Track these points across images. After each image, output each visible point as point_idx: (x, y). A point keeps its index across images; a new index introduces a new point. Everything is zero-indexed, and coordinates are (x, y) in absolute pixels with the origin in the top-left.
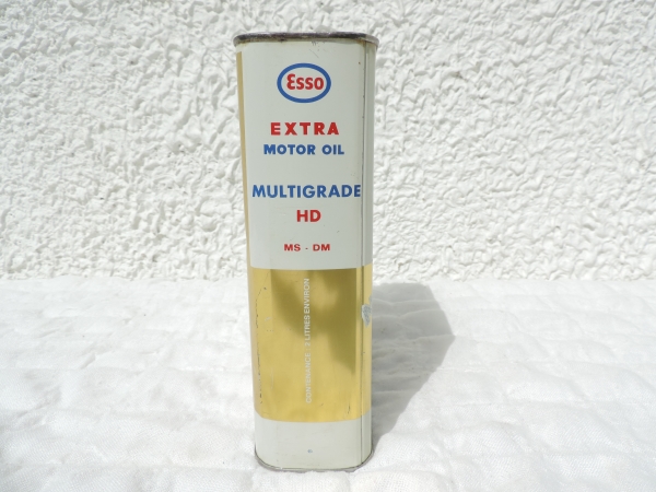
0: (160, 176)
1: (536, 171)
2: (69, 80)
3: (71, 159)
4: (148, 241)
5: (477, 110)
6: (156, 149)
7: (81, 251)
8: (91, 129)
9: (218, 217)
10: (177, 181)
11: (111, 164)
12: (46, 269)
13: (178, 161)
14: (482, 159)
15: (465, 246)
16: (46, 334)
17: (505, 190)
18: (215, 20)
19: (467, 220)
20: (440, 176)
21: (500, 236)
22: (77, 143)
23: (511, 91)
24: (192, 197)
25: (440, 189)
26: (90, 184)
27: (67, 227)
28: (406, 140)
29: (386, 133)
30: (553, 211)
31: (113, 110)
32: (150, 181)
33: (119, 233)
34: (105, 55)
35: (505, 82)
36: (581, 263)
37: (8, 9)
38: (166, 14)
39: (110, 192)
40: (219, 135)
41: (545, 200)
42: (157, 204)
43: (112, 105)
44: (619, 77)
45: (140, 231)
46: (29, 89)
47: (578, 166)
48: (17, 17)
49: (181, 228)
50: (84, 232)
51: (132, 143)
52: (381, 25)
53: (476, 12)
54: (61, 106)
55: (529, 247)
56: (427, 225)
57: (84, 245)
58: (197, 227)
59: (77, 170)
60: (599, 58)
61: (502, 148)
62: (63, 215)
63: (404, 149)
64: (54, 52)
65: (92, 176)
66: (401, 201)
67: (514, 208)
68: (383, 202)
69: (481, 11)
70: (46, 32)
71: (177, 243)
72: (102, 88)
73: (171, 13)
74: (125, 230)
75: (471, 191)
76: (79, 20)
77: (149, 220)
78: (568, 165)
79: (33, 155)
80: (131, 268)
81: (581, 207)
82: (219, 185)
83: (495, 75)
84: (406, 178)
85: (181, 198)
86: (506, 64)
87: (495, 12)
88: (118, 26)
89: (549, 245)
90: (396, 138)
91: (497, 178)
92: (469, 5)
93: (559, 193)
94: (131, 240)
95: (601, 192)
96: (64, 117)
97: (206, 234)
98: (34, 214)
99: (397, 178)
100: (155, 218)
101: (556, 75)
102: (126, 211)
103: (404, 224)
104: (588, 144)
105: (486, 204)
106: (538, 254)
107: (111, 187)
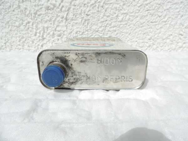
0: (43, 18)
1: (166, 16)
3: (13, 12)
4: (40, 40)
6: (41, 8)
7: (19, 43)
8: (19, 1)
9: (62, 32)
10: (48, 19)
11: (27, 14)
12: (8, 49)
13: (49, 13)
14: (148, 11)
15: (141, 41)
17: (155, 22)
19: (142, 32)
20: (134, 17)
21: (153, 38)
22: (15, 6)
24: (54, 25)
25: (134, 22)
26: (20, 21)
27: (14, 36)
28: (124, 5)
29: (117, 2)
30: (170, 29)
32: (39, 20)
33: (30, 37)
36: (178, 47)
39: (27, 23)
40: (62, 3)
41: (168, 26)
42: (42, 27)
45: (37, 36)
47: (179, 14)
49: (50, 36)
50: (19, 37)
51: (33, 7)
55: (161, 41)
56: (130, 34)
57: (19, 41)
58: (55, 35)
59: (16, 16)
61: (155, 7)
62: (12, 32)
63: (123, 8)
65: (20, 18)
66: (121, 26)
67: (158, 28)
71: (49, 40)
74: (32, 36)
75: (144, 22)
77: (40, 33)
78: (176, 14)
80: (35, 49)
81: (179, 28)
82: (62, 21)
84: (123, 18)
85: (50, 25)
89: (168, 41)
90: (120, 4)
91: (153, 18)
93: (172, 23)
94: (34, 40)
95: (186, 23)
97: (58, 38)
98: (3, 31)
99: (120, 18)
100: (42, 32)
102: (32, 30)
103: (122, 34)
104: (183, 6)
105: (149, 27)
106: (164, 44)
107: (27, 22)
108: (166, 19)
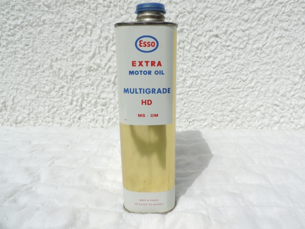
0: (82, 81)
1: (252, 79)
2: (42, 38)
3: (43, 73)
4: (77, 110)
5: (226, 52)
6: (80, 69)
7: (47, 114)
8: (52, 60)
9: (108, 100)
10: (90, 84)
11: (61, 76)
12: (32, 122)
13: (90, 75)
14: (227, 74)
15: (219, 113)
16: (33, 151)
17: (238, 88)
18: (107, 11)
19: (220, 102)
20: (208, 82)
21: (235, 109)
22: (45, 66)
23: (241, 43)
24: (97, 91)
25: (208, 88)
26: (51, 85)
27: (41, 104)
28: (193, 65)
29: (184, 62)
30: (260, 98)
31: (61, 52)
32: (78, 84)
33: (64, 106)
34: (58, 27)
35: (238, 39)
36: (273, 122)
37: (16, 7)
38: (85, 9)
39: (60, 88)
40: (108, 63)
41: (257, 93)
42: (81, 94)
43: (61, 50)
44: (291, 36)
45: (73, 106)
46: (25, 42)
47: (272, 78)
48: (20, 10)
49: (91, 105)
50: (48, 106)
51: (70, 67)
52: (182, 13)
53: (225, 7)
54: (39, 50)
55: (248, 114)
56: (202, 104)
57: (48, 112)
58: (98, 104)
59: (46, 79)
60: (282, 28)
61: (237, 69)
62: (40, 99)
63: (192, 70)
64: (36, 26)
65: (52, 81)
66: (190, 93)
67: (242, 97)
68: (182, 93)
69: (228, 6)
70: (32, 17)
71: (89, 111)
72: (57, 42)
73: (87, 8)
74: (67, 106)
75: (222, 89)
76: (47, 11)
77: (77, 101)
78: (267, 77)
79: (26, 72)
80: (69, 122)
81: (273, 96)
83: (234, 36)
84: (193, 83)
85: (91, 91)
86: (239, 31)
87: (234, 7)
88: (64, 14)
89: (258, 114)
90: (188, 65)
91: (234, 83)
92: (222, 4)
93: (263, 90)
94: (69, 110)
95: (282, 89)
96: (40, 55)
97: (103, 107)
98: (27, 98)
99: (189, 83)
100: (80, 100)
101: (262, 36)
102: (67, 97)
103: (191, 103)
104: (277, 67)
105: (229, 95)
106: (253, 117)
107: (61, 86)
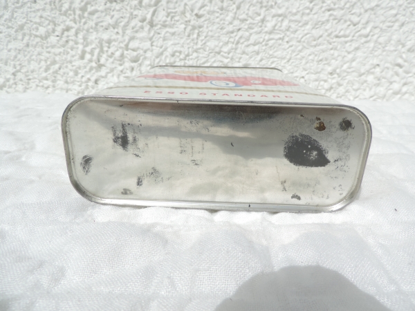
0: (100, 20)
1: (367, 22)
3: (33, 5)
4: (91, 69)
7: (44, 75)
9: (141, 52)
10: (111, 23)
11: (64, 9)
12: (20, 87)
13: (113, 8)
14: (331, 12)
15: (313, 77)
17: (345, 36)
19: (316, 58)
20: (300, 24)
21: (338, 71)
24: (123, 36)
25: (299, 34)
26: (49, 24)
27: (34, 57)
30: (376, 53)
32: (92, 23)
33: (71, 62)
36: (391, 91)
39: (63, 31)
41: (372, 45)
42: (97, 40)
45: (85, 61)
47: (397, 20)
49: (115, 59)
50: (46, 61)
55: (356, 79)
56: (288, 61)
57: (47, 70)
58: (126, 59)
59: (39, 14)
61: (345, 4)
62: (31, 48)
63: (276, 3)
65: (50, 18)
66: (271, 43)
67: (350, 50)
68: (259, 43)
71: (112, 70)
74: (75, 60)
75: (321, 36)
77: (92, 53)
78: (390, 19)
80: (80, 88)
81: (395, 51)
82: (142, 28)
84: (276, 25)
85: (114, 37)
89: (370, 78)
91: (340, 27)
93: (381, 40)
94: (79, 68)
95: (410, 40)
97: (133, 64)
98: (9, 47)
99: (269, 25)
100: (97, 52)
102: (75, 46)
103: (272, 60)
104: (405, 4)
105: (331, 46)
106: (362, 84)
107: (64, 27)
108: (368, 30)
